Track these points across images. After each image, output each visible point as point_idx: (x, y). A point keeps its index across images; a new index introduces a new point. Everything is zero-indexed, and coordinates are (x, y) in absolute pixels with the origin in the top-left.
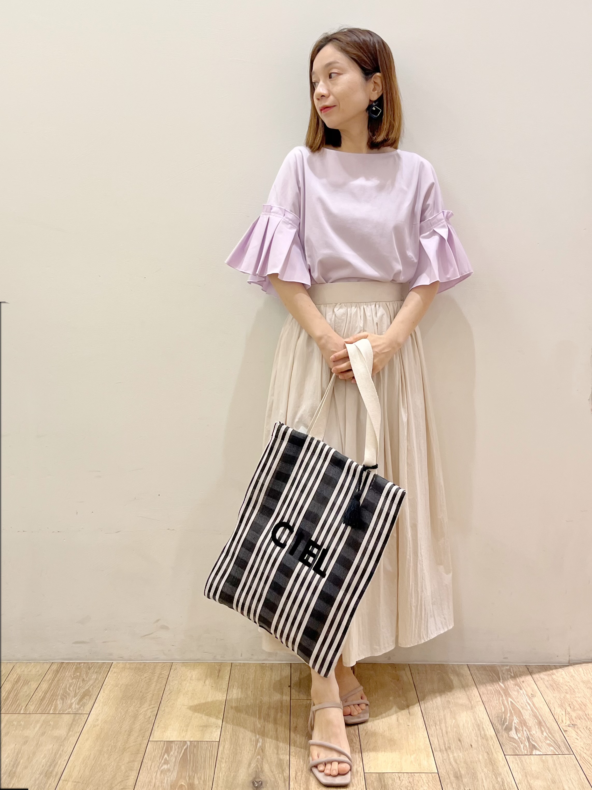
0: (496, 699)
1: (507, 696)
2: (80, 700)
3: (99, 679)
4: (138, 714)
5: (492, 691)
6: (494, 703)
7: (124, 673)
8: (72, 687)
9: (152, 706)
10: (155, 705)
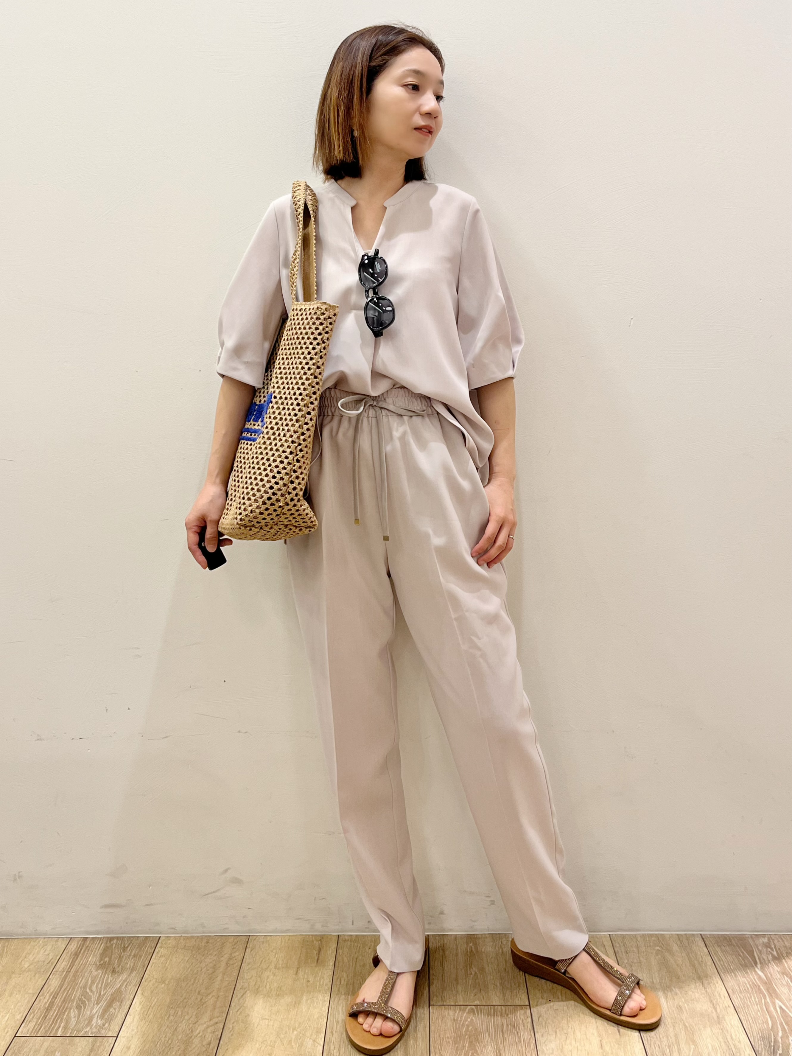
0: (756, 1001)
1: (772, 997)
2: (106, 1010)
3: (137, 969)
4: (192, 1037)
5: (745, 984)
6: (753, 1008)
7: (176, 957)
8: (95, 984)
9: (215, 1020)
10: (220, 1018)
